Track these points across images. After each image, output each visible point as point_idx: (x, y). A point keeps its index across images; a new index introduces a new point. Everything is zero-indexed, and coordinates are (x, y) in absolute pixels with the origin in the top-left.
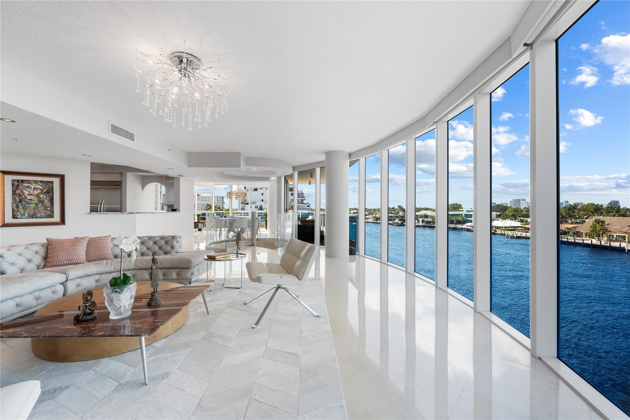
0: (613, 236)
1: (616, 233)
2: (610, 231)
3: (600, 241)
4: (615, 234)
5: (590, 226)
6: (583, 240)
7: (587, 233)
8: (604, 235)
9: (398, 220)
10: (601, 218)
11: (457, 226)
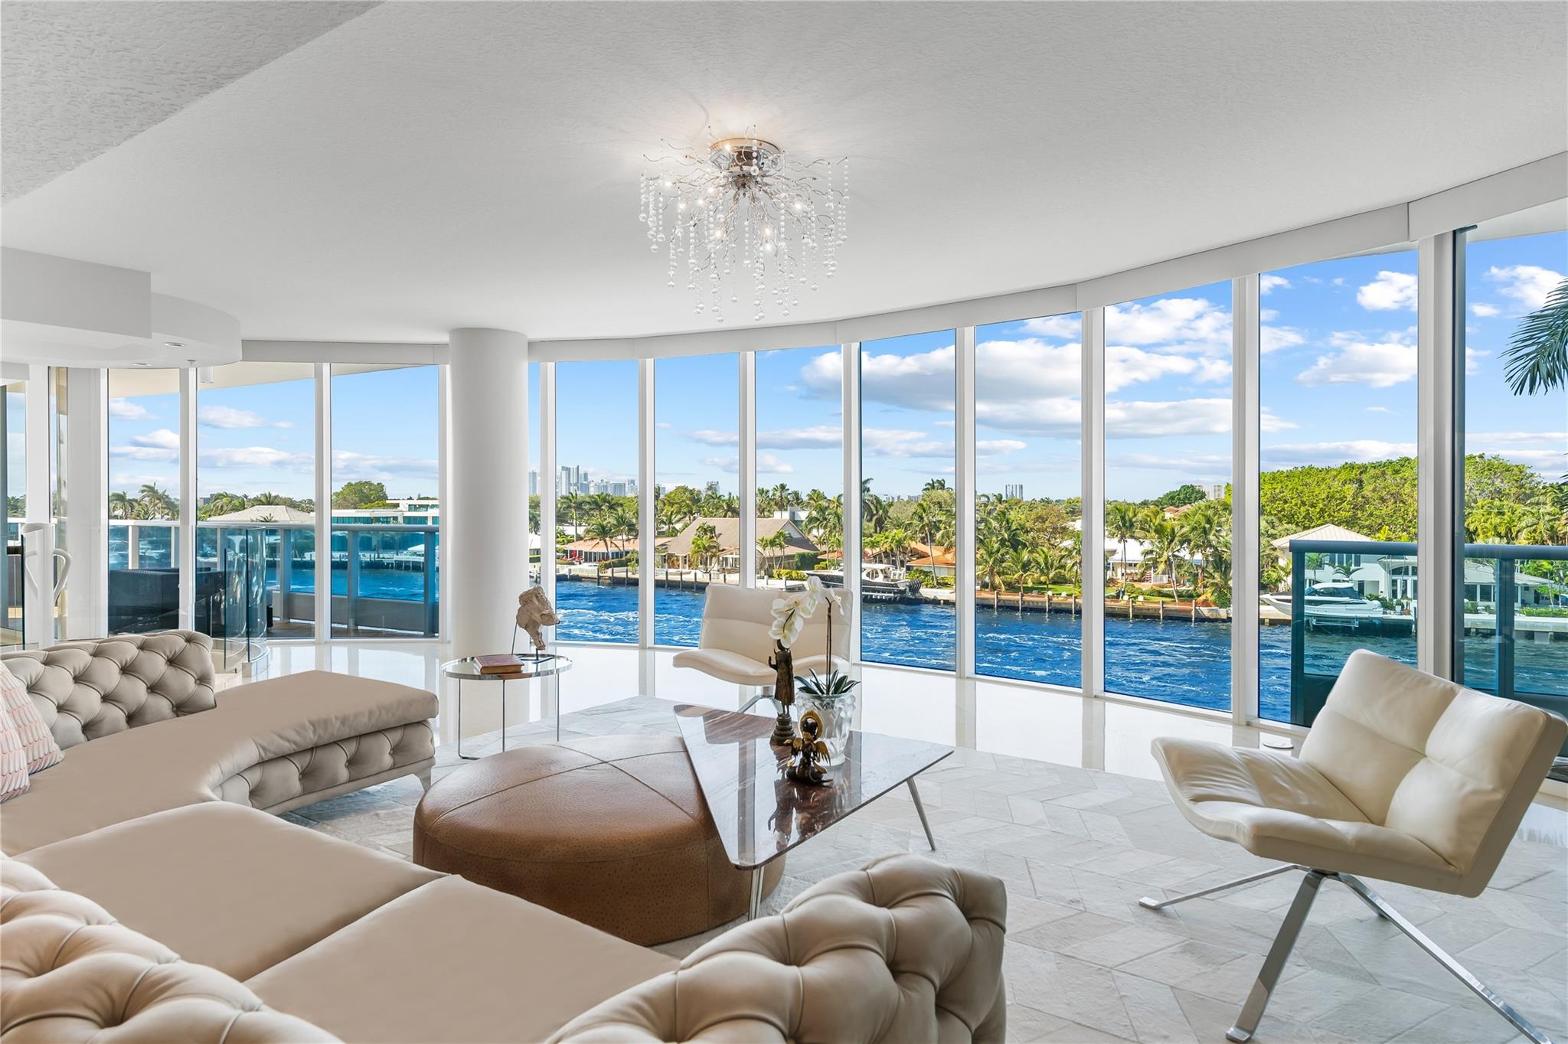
0: (726, 559)
1: (732, 554)
2: (723, 550)
3: (708, 575)
4: (730, 556)
5: (691, 541)
6: (681, 574)
7: (685, 557)
8: (714, 559)
9: (150, 547)
10: (711, 522)
11: (381, 556)
